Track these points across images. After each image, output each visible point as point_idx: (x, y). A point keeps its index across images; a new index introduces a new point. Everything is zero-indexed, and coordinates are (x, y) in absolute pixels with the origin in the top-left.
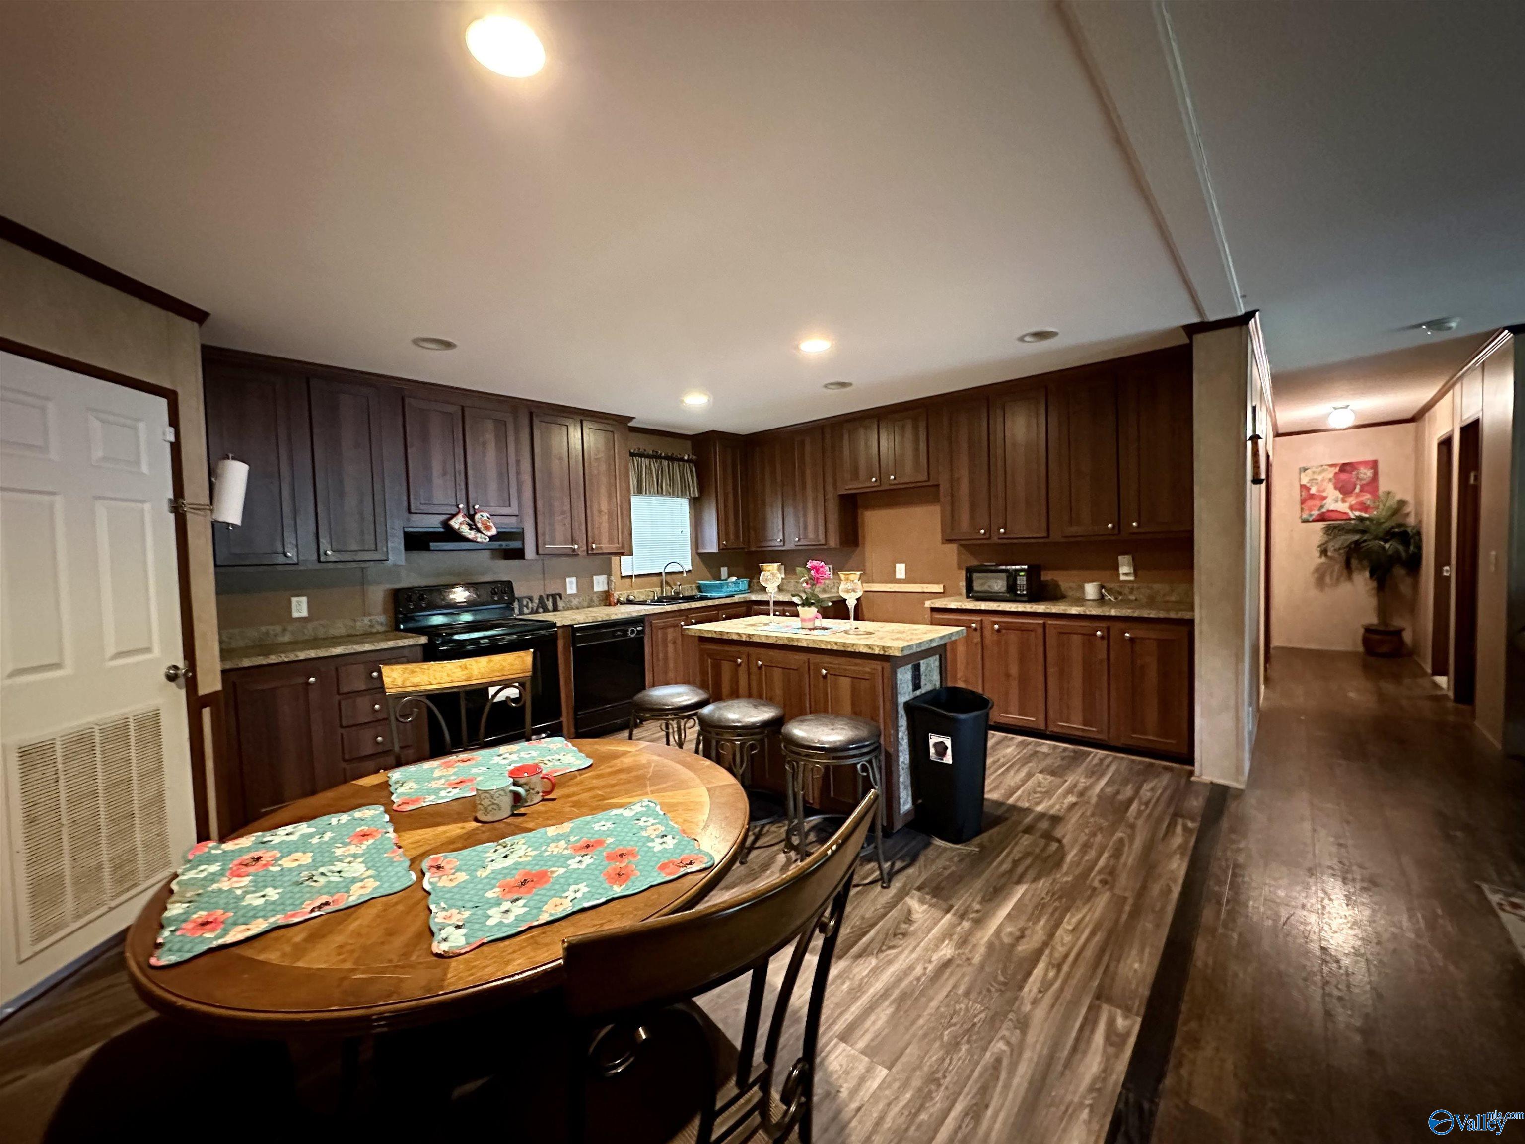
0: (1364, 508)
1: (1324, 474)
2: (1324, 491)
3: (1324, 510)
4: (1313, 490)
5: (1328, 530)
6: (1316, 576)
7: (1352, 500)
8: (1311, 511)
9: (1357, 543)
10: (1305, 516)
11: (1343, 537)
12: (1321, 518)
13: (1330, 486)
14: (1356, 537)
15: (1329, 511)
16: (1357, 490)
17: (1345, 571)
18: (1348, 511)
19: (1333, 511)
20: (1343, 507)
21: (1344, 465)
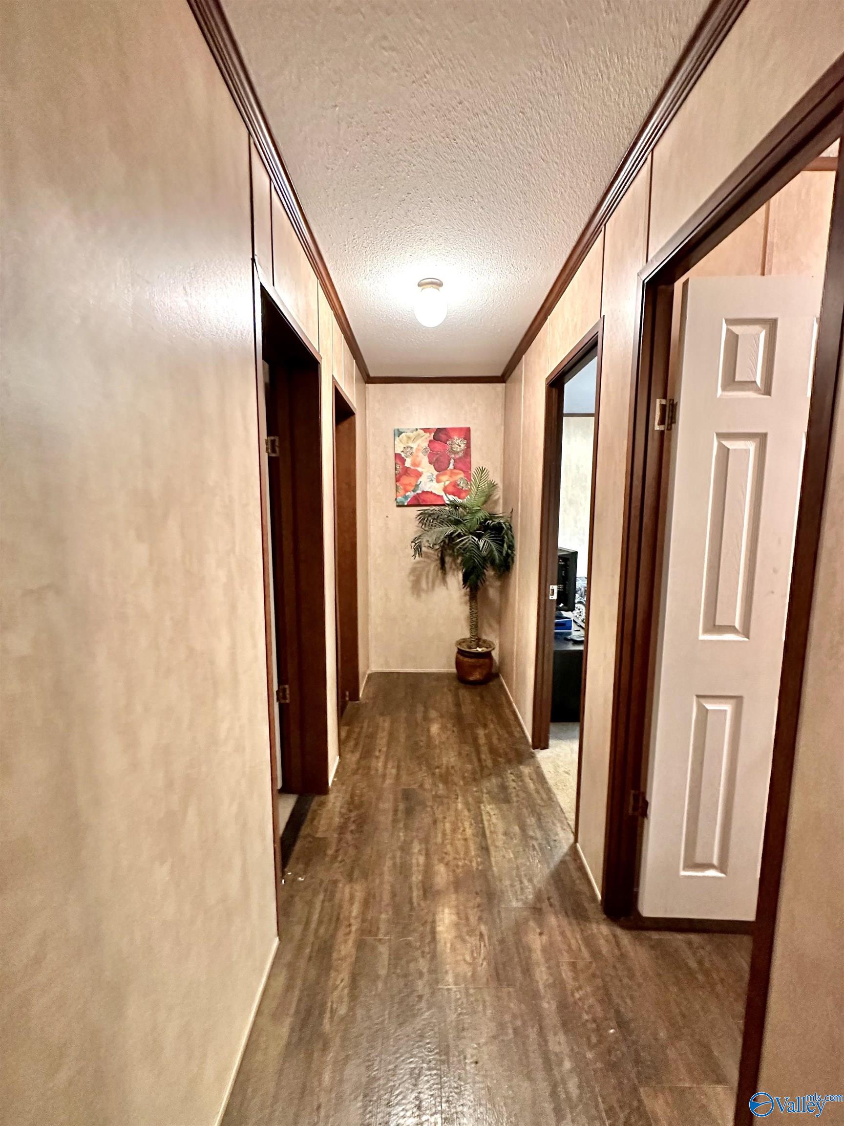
0: (456, 490)
1: (419, 441)
2: (418, 465)
3: (419, 492)
4: (408, 464)
5: (424, 519)
6: (412, 578)
7: (446, 480)
8: (407, 491)
9: (450, 537)
10: (400, 498)
11: (438, 529)
12: (416, 502)
13: (425, 460)
14: (450, 530)
15: (423, 492)
16: (451, 466)
17: (440, 572)
18: (442, 494)
19: (427, 492)
20: (437, 489)
21: (439, 431)
